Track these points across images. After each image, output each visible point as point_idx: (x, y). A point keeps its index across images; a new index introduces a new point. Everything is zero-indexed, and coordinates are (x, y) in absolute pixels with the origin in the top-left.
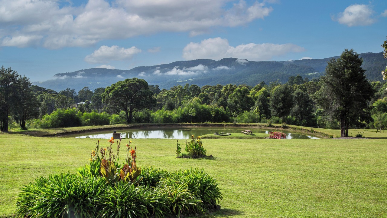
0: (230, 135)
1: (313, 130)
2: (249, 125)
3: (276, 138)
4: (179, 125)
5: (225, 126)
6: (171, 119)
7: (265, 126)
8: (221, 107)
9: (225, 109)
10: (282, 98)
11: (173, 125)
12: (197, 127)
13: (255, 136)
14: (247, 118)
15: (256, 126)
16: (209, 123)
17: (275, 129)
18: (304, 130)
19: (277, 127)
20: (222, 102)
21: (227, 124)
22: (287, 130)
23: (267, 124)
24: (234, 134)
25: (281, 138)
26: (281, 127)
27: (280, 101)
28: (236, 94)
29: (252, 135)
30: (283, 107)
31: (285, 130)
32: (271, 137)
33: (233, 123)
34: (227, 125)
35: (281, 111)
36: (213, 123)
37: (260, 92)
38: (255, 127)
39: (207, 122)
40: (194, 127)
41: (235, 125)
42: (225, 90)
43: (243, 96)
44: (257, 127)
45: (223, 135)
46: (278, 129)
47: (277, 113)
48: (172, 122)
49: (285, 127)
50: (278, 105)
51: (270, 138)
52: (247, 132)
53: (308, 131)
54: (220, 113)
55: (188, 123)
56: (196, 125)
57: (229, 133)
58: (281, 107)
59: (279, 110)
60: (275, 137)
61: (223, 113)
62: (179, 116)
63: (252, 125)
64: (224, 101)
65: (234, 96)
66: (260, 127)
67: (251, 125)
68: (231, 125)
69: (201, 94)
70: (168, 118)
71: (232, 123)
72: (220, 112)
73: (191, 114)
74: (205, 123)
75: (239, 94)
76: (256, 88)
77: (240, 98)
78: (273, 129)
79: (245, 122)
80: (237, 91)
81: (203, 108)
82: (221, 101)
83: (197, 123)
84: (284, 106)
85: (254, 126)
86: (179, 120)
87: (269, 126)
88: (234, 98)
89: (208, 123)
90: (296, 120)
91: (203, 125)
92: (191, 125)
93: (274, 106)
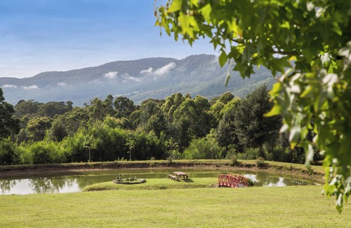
0: (144, 182)
1: (312, 170)
2: (197, 164)
3: (230, 187)
4: (63, 167)
5: (152, 166)
6: (48, 156)
7: (227, 164)
8: (152, 133)
9: (158, 135)
10: (257, 111)
11: (50, 167)
12: (97, 170)
13: (191, 183)
14: (197, 150)
15: (210, 165)
16: (123, 162)
17: (244, 169)
18: (296, 170)
19: (248, 166)
20: (154, 123)
21: (156, 163)
22: (266, 171)
23: (230, 161)
24: (150, 181)
25: (238, 187)
26: (254, 165)
27: (253, 118)
28: (186, 109)
29: (186, 182)
30: (260, 129)
31: (262, 170)
32: (221, 184)
33: (167, 161)
34: (155, 165)
35: (256, 135)
36: (130, 162)
37: (229, 105)
38: (207, 168)
39: (120, 160)
40: (92, 170)
41: (171, 164)
42: (169, 103)
43: (199, 113)
44: (211, 168)
45: (128, 183)
46: (250, 169)
47: (249, 140)
48: (50, 161)
49: (262, 166)
50: (248, 125)
51: (220, 186)
52: (177, 175)
53: (304, 171)
54: (147, 143)
55: (82, 163)
56: (95, 166)
57: (142, 180)
58: (254, 128)
59: (251, 134)
60: (228, 185)
61: (154, 143)
62: (69, 150)
63: (203, 164)
64: (159, 121)
65: (182, 113)
66: (217, 166)
67: (199, 164)
68: (164, 165)
69: (133, 113)
70: (42, 155)
71: (164, 161)
72: (148, 141)
73: (89, 145)
74: (116, 161)
75: (191, 109)
76: (223, 98)
77: (193, 117)
78: (241, 169)
79: (193, 159)
80: (187, 105)
81: (115, 134)
82: (153, 121)
83: (98, 163)
84: (260, 126)
85: (206, 164)
86: (69, 158)
87: (233, 165)
88: (182, 118)
89: (119, 162)
90: (291, 154)
91: (109, 166)
92: (87, 167)
93: (242, 127)
